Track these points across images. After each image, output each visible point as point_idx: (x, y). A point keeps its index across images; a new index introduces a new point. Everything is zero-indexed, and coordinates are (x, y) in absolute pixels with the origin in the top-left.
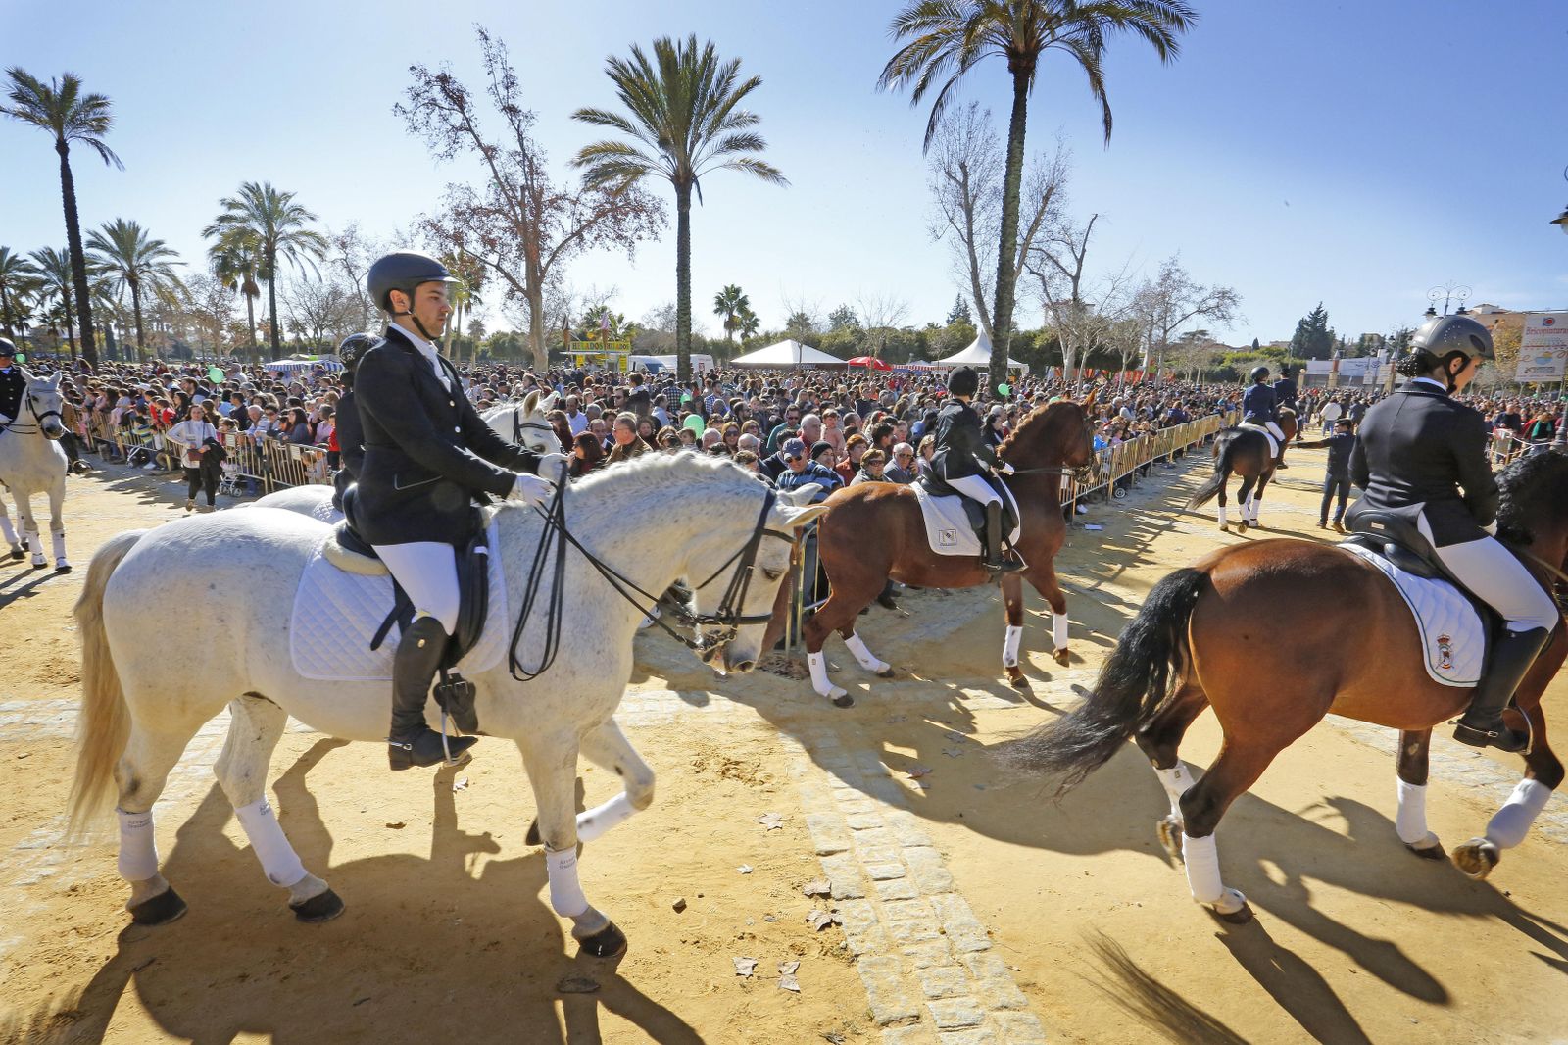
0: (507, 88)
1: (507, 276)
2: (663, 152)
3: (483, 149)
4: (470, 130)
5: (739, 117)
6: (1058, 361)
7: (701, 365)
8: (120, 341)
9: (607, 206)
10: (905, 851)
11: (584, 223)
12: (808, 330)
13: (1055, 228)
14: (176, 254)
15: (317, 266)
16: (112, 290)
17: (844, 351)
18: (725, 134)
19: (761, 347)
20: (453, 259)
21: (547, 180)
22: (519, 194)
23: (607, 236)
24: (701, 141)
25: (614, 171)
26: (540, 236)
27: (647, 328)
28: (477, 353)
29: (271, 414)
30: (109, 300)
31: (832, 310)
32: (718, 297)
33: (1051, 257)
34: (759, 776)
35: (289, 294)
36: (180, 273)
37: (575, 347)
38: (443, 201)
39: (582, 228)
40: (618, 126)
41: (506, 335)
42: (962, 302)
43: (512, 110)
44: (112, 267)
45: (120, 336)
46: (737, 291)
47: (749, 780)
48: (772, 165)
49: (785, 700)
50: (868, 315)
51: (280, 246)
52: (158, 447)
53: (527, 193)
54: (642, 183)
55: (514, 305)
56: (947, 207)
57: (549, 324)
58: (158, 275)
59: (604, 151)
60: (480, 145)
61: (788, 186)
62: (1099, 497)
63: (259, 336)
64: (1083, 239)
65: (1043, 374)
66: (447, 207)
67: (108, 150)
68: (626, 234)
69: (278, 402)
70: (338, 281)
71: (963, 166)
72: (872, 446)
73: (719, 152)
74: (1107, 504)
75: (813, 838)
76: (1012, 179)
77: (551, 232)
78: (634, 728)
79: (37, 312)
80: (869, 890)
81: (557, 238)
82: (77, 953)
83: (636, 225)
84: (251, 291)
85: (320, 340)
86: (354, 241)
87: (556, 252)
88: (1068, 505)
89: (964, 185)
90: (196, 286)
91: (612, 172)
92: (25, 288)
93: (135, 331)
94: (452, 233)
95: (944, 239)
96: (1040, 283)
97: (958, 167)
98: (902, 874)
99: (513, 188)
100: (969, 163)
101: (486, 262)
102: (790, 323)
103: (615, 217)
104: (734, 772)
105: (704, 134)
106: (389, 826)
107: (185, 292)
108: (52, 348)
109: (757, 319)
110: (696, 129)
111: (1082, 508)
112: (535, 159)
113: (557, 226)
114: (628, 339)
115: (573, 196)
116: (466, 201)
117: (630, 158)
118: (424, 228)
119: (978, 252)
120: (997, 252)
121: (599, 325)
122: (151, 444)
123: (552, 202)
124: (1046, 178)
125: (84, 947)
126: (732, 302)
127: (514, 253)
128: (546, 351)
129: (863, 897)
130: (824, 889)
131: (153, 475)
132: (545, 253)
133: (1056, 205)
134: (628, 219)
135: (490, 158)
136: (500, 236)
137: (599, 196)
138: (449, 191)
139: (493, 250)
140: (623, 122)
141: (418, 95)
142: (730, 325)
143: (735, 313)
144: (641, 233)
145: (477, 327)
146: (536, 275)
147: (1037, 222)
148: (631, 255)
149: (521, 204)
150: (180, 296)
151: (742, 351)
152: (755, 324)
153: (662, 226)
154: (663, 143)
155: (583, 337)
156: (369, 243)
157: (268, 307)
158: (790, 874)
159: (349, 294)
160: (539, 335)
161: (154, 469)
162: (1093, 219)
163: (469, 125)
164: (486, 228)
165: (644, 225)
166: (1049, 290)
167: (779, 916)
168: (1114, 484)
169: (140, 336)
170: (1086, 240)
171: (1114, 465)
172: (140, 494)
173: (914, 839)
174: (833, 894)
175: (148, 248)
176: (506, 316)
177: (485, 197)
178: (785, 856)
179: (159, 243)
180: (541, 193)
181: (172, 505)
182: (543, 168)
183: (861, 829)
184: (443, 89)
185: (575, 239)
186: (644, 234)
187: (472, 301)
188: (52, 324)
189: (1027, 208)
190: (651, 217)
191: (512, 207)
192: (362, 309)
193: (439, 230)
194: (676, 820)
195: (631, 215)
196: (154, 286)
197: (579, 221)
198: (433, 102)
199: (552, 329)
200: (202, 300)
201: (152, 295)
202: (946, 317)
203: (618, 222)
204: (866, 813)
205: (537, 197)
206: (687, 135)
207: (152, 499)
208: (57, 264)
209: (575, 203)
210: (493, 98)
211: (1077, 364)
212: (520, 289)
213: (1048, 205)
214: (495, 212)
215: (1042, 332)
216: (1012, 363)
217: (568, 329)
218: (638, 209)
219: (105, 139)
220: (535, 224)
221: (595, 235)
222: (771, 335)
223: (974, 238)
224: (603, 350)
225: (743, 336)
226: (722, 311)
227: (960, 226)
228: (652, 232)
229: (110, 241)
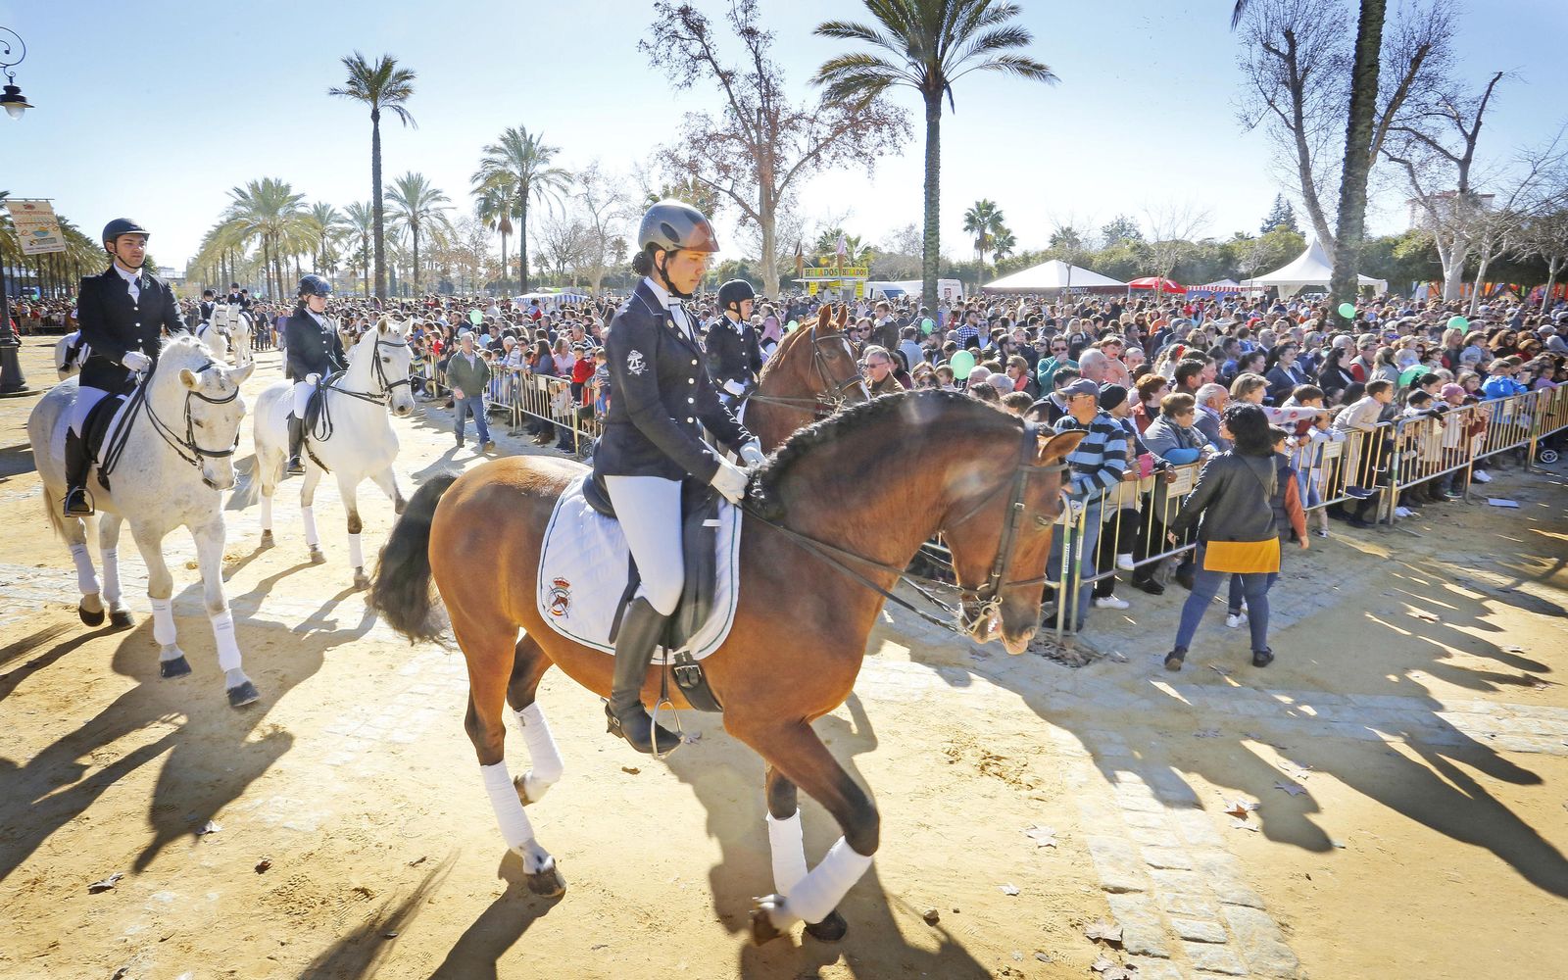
0: (746, 12)
1: (740, 201)
2: (911, 60)
3: (720, 75)
4: (709, 57)
5: (997, 12)
6: (1435, 274)
7: (948, 291)
8: (400, 279)
9: (847, 122)
10: (1226, 909)
11: (821, 142)
12: (1079, 248)
13: (1431, 98)
14: (448, 200)
15: (563, 202)
16: (399, 235)
17: (1123, 271)
18: (981, 32)
19: (1018, 269)
20: (688, 187)
21: (784, 100)
22: (755, 117)
23: (845, 154)
24: (954, 43)
25: (857, 85)
26: (775, 159)
27: (885, 250)
28: (706, 282)
29: (523, 345)
30: (395, 244)
31: (1107, 223)
32: (968, 214)
33: (1423, 137)
34: (1025, 778)
35: (538, 231)
36: (450, 216)
37: (808, 274)
38: (680, 130)
39: (819, 148)
40: (862, 36)
41: (736, 263)
42: (1284, 204)
43: (750, 33)
44: (401, 215)
45: (400, 275)
46: (991, 206)
47: (1014, 782)
48: (1038, 61)
49: (1058, 691)
50: (1157, 227)
51: (532, 185)
52: (428, 376)
53: (763, 115)
54: (885, 95)
55: (746, 231)
56: (1265, 87)
57: (780, 251)
58: (434, 219)
59: (845, 65)
60: (718, 71)
61: (1056, 82)
62: (1510, 462)
63: (509, 270)
64: (1477, 108)
65: (1408, 293)
66: (684, 136)
67: (407, 113)
68: (864, 151)
69: (528, 334)
70: (580, 215)
71: (1289, 35)
72: (1175, 387)
73: (975, 52)
74: (1526, 471)
75: (1097, 866)
76: (1367, 42)
77: (787, 153)
78: (877, 701)
79: (343, 257)
80: (1176, 950)
81: (792, 158)
82: (369, 836)
83: (878, 140)
84: (505, 228)
85: (562, 273)
86: (596, 175)
87: (791, 174)
88: (1459, 470)
89: (1290, 58)
90: (462, 227)
91: (855, 86)
92: (338, 236)
93: (412, 269)
94: (687, 161)
95: (1262, 127)
96: (1405, 173)
97: (1280, 35)
98: (1222, 938)
99: (748, 112)
100: (1298, 29)
101: (719, 189)
102: (1054, 241)
103: (855, 134)
104: (995, 769)
105: (957, 35)
106: (625, 770)
107: (453, 234)
108: (352, 287)
109: (1013, 237)
110: (949, 28)
111: (1481, 475)
112: (772, 81)
113: (793, 147)
114: (865, 264)
115: (810, 115)
116: (702, 129)
117: (874, 69)
118: (661, 158)
119: (1310, 139)
120: (1343, 137)
121: (832, 249)
122: (422, 373)
123: (788, 122)
124: (1417, 35)
125: (374, 832)
126: (985, 219)
127: (748, 178)
128: (777, 279)
129: (1168, 958)
130: (1114, 935)
131: (423, 401)
132: (779, 175)
133: (1434, 68)
134: (868, 135)
135: (727, 83)
136: (735, 161)
137: (837, 113)
138: (687, 120)
139: (726, 177)
140: (867, 32)
141: (661, 29)
142: (982, 244)
143: (988, 231)
144: (883, 148)
146: (770, 199)
147: (1401, 94)
148: (871, 172)
149: (757, 127)
150: (448, 236)
151: (995, 274)
152: (1011, 242)
153: (907, 139)
154: (912, 51)
155: (816, 263)
156: (609, 176)
157: (519, 243)
158: (1068, 908)
159: (589, 228)
160: (770, 261)
161: (423, 395)
162: (1495, 80)
163: (708, 52)
164: (720, 154)
165: (886, 139)
166: (1419, 181)
167: (1052, 957)
168: (1538, 443)
169: (416, 274)
170: (1481, 110)
171: (1539, 417)
172: (413, 419)
173: (1235, 895)
174: (1125, 944)
175: (427, 196)
176: (737, 244)
177: (721, 122)
178: (1060, 883)
179: (437, 191)
180: (777, 114)
181: (437, 430)
182: (780, 89)
183: (1162, 868)
184: (685, 21)
185: (811, 159)
186: (885, 149)
188: (353, 267)
189: (1388, 79)
190: (894, 130)
191: (748, 131)
192: (599, 242)
193: (675, 160)
194: (926, 814)
195: (872, 129)
196: (429, 228)
197: (816, 140)
198: (675, 35)
199: (783, 255)
200: (465, 240)
201: (427, 237)
202: (1260, 224)
203: (857, 138)
204: (1167, 848)
205: (772, 118)
206: (938, 37)
207: (421, 424)
208: (362, 216)
209: (812, 121)
210: (732, 23)
211: (1468, 275)
212: (753, 215)
213: (1421, 69)
214: (729, 138)
215: (1408, 237)
216: (1363, 280)
217: (801, 255)
218: (880, 123)
219: (406, 105)
220: (770, 147)
221: (832, 154)
222: (1030, 255)
223: (1305, 122)
224: (838, 276)
225: (996, 257)
226: (972, 229)
227: (1283, 109)
228: (895, 146)
229: (401, 193)
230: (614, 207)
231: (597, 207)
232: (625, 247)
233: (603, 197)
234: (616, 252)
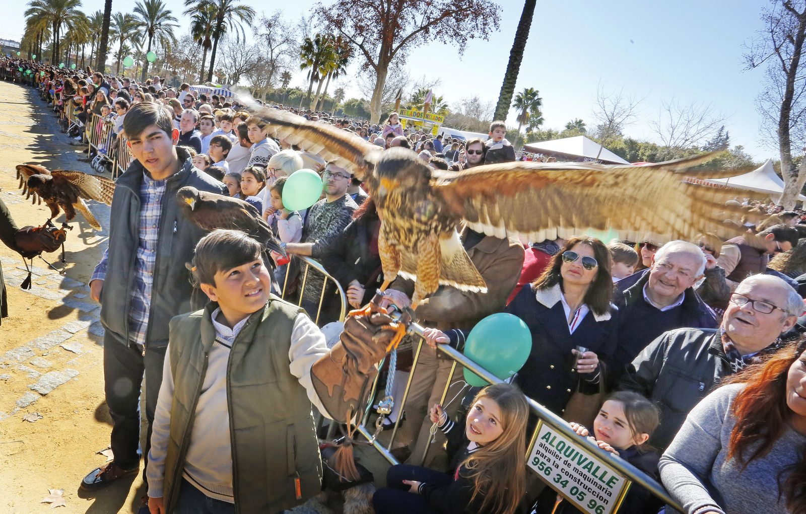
1: (366, 53)
11: (432, 20)
14: (175, 19)
15: (246, 31)
19: (543, 140)
20: (334, 38)
23: (447, 33)
26: (396, 27)
27: (456, 111)
28: (336, 110)
32: (518, 96)
39: (430, 24)
41: (357, 100)
42: (724, 133)
44: (143, 24)
46: (535, 94)
51: (227, 15)
55: (365, 75)
56: (776, 37)
57: (387, 95)
58: (164, 31)
68: (462, 33)
70: (262, 50)
77: (406, 24)
81: (409, 29)
83: (472, 26)
84: (207, 45)
86: (276, 23)
87: (406, 40)
90: (185, 43)
94: (335, 18)
101: (354, 42)
103: (457, 17)
109: (542, 119)
113: (411, 21)
114: (442, 115)
118: (318, 13)
121: (423, 102)
126: (529, 102)
127: (376, 36)
132: (397, 40)
134: (467, 20)
136: (368, 23)
139: (360, 34)
142: (522, 119)
143: (528, 110)
144: (475, 33)
145: (340, 93)
146: (387, 55)
148: (461, 50)
151: (525, 140)
152: (541, 121)
153: (493, 29)
156: (285, 26)
159: (265, 58)
160: (378, 103)
165: (479, 26)
175: (163, 15)
176: (360, 86)
179: (169, 12)
185: (422, 31)
186: (477, 34)
187: (340, 71)
190: (486, 20)
193: (329, 18)
195: (471, 17)
196: (160, 37)
197: (429, 18)
203: (458, 22)
209: (428, 4)
212: (373, 64)
217: (399, 101)
218: (478, 13)
220: (395, 17)
221: (438, 30)
222: (553, 132)
223: (798, 70)
224: (422, 118)
225: (528, 130)
226: (518, 107)
227: (784, 57)
228: (484, 32)
229: (145, 9)
230: (285, 47)
231: (274, 45)
232: (290, 78)
233: (279, 39)
234: (283, 80)
